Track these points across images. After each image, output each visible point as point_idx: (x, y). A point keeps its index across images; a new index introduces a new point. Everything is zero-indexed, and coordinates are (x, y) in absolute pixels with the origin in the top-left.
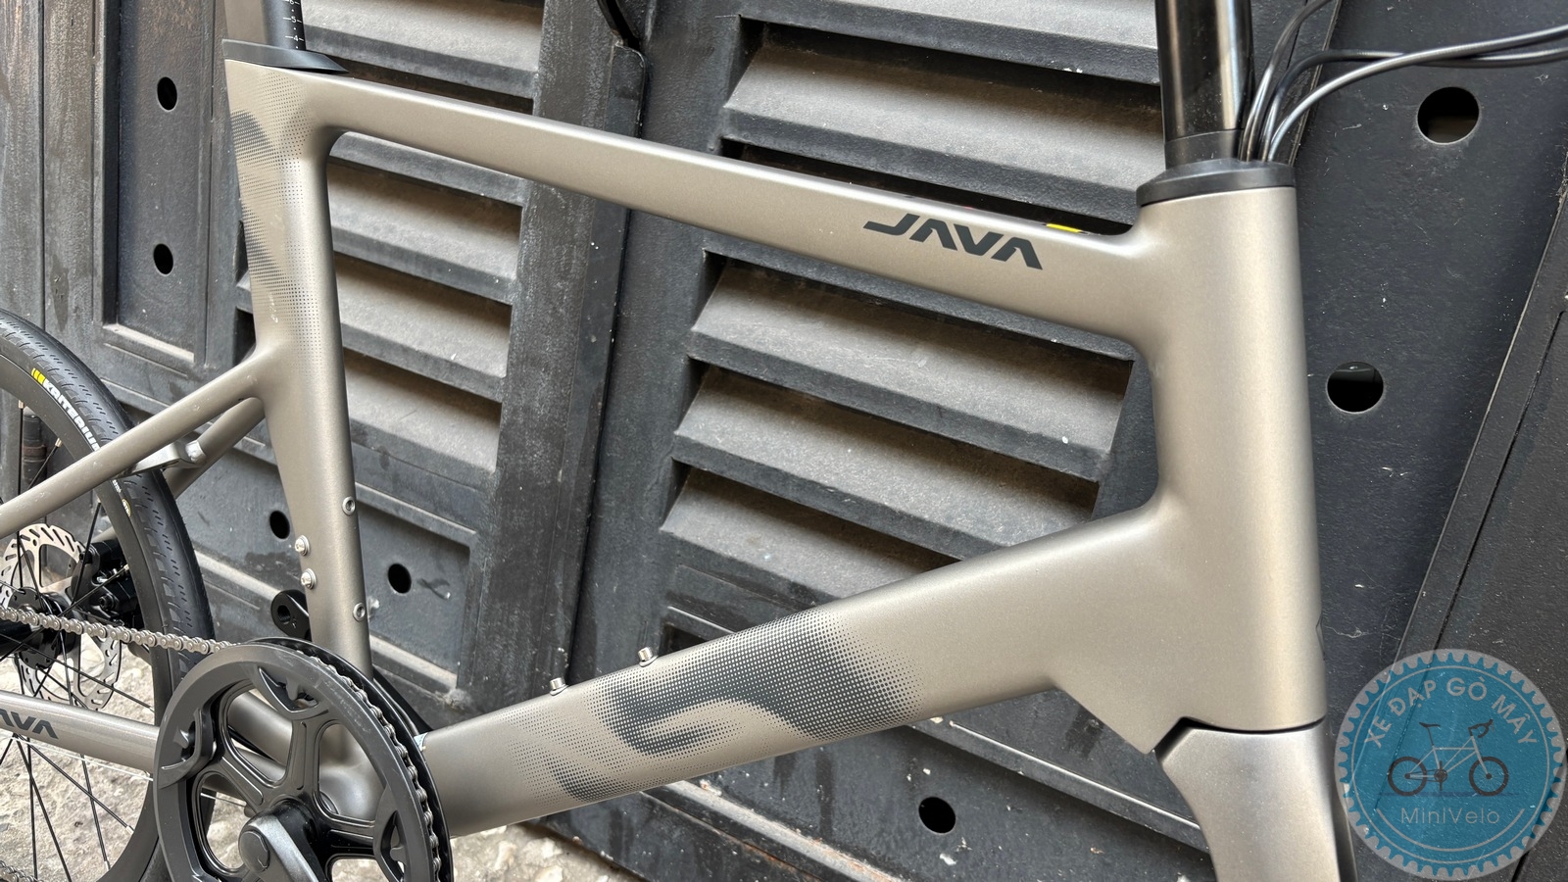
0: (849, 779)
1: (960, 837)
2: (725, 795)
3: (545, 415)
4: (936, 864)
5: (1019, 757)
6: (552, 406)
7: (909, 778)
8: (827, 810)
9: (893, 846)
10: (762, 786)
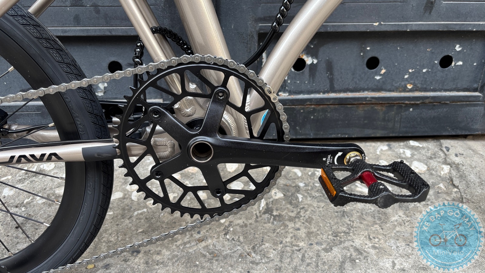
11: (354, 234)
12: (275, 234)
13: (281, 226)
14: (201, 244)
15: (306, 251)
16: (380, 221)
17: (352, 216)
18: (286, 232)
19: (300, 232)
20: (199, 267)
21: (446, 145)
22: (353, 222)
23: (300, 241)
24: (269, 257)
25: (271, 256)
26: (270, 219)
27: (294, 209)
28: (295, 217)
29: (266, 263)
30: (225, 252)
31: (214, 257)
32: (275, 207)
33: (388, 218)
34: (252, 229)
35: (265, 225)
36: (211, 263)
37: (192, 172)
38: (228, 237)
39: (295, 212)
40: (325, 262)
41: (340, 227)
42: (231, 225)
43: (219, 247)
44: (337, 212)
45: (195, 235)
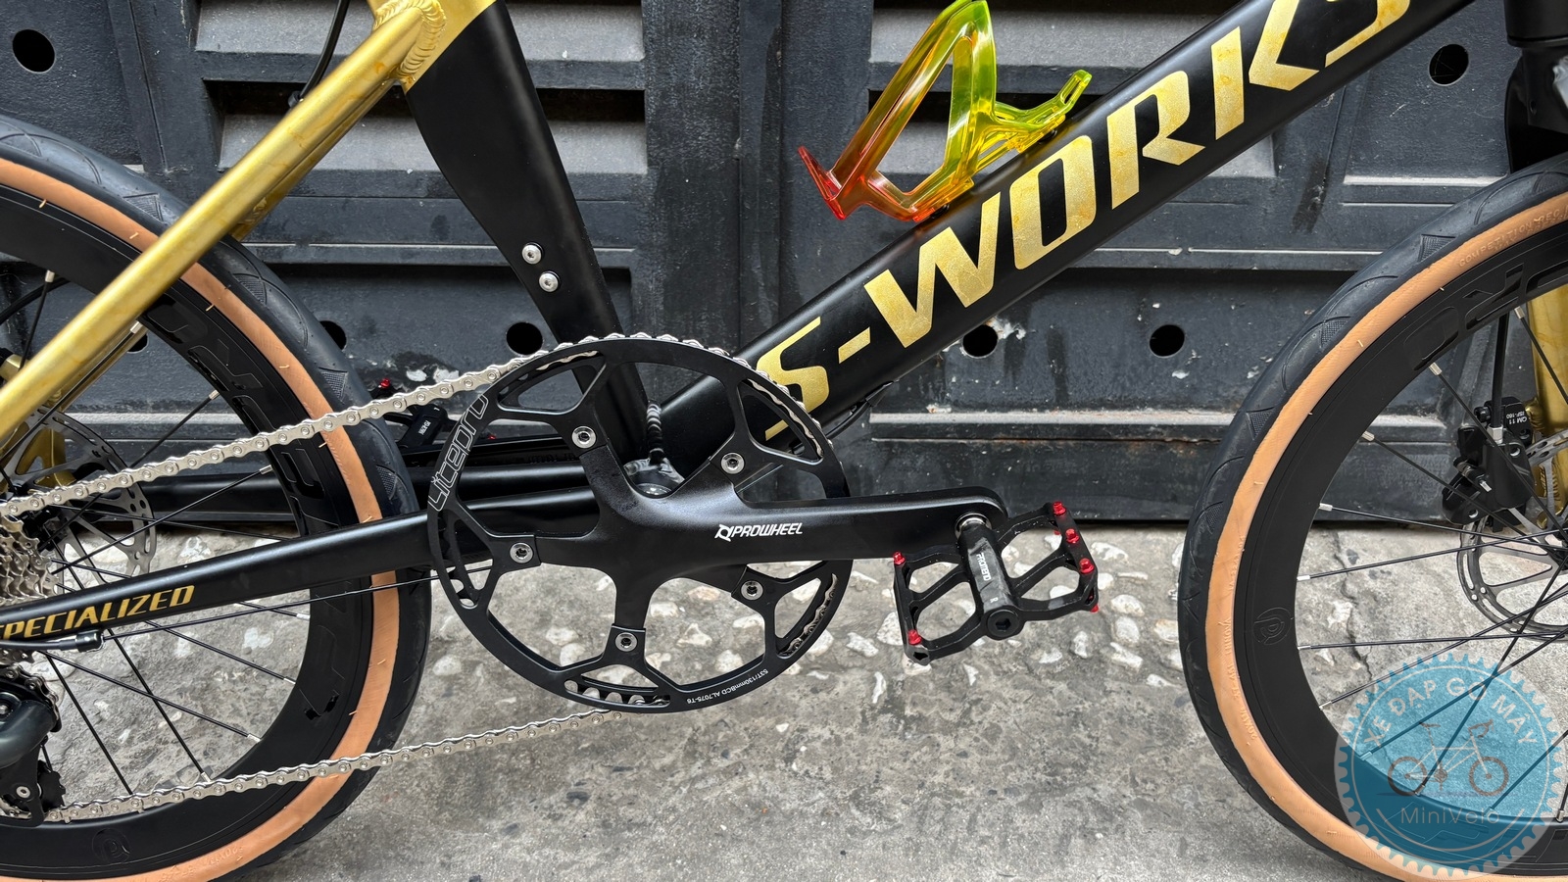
0: (1080, 343)
1: (1190, 352)
2: (956, 409)
3: (706, 87)
4: (1170, 383)
5: (1253, 254)
6: (713, 75)
7: (1140, 319)
8: (1061, 380)
9: (1128, 384)
10: (995, 385)
11: (1098, 772)
12: (908, 764)
13: (923, 746)
14: (730, 782)
15: (979, 809)
16: (1163, 739)
17: (1096, 723)
18: (935, 760)
19: (968, 760)
20: (729, 838)
21: (1352, 548)
22: (1097, 741)
23: (968, 784)
24: (892, 818)
25: (898, 816)
26: (897, 727)
27: (956, 704)
28: (958, 725)
29: (885, 832)
30: (788, 805)
31: (763, 814)
32: (910, 699)
33: (1183, 734)
34: (854, 752)
35: (885, 741)
36: (757, 828)
37: (705, 599)
38: (794, 767)
39: (959, 712)
40: (1022, 836)
41: (1065, 752)
42: (803, 738)
43: (773, 789)
44: (1060, 715)
45: (715, 760)
